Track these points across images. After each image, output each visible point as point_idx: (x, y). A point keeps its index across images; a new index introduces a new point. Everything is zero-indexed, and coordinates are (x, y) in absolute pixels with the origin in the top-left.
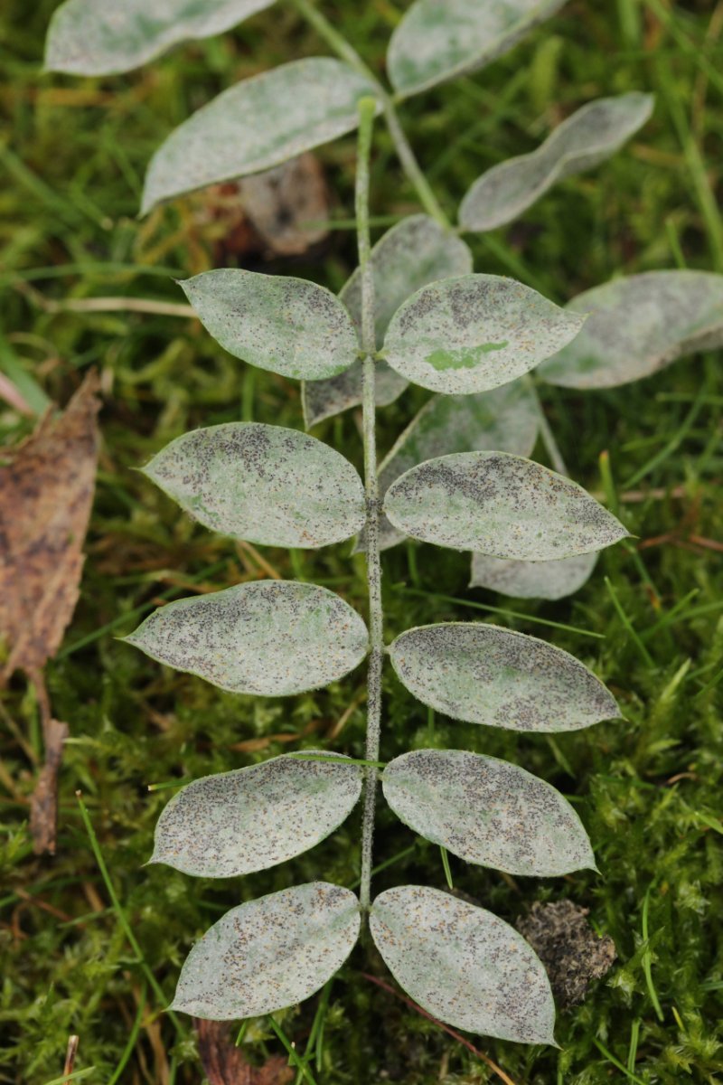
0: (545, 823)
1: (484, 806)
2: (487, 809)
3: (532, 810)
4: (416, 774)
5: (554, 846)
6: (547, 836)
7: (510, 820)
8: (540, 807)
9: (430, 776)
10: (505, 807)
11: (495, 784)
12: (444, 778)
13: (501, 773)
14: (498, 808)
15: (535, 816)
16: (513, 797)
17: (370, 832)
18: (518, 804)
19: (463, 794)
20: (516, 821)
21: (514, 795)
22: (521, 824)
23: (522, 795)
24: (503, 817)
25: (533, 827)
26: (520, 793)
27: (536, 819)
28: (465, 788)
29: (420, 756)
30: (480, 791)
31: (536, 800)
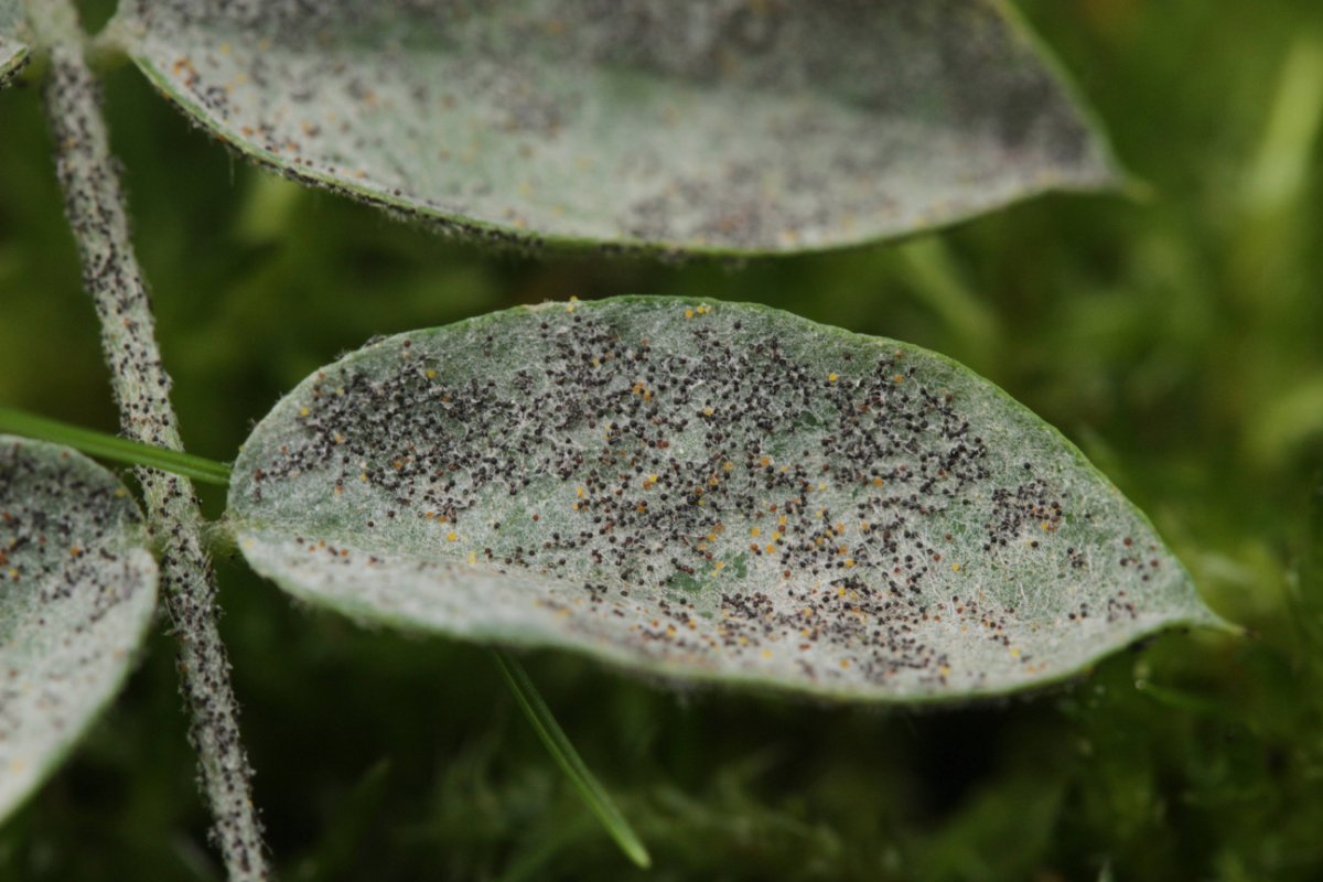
0: (945, 551)
1: (676, 550)
2: (693, 562)
3: (879, 516)
4: (360, 484)
5: (1010, 619)
6: (970, 593)
7: (801, 583)
8: (905, 491)
9: (423, 485)
10: (766, 534)
11: (697, 432)
12: (482, 476)
13: (710, 371)
14: (740, 545)
15: (898, 536)
16: (783, 481)
17: (241, 786)
18: (816, 505)
19: (579, 523)
20: (823, 582)
21: (784, 467)
22: (850, 584)
23: (818, 459)
24: (766, 577)
25: (901, 581)
26: (808, 450)
27: (905, 548)
28: (579, 488)
29: (359, 382)
30: (644, 487)
31: (884, 465)
